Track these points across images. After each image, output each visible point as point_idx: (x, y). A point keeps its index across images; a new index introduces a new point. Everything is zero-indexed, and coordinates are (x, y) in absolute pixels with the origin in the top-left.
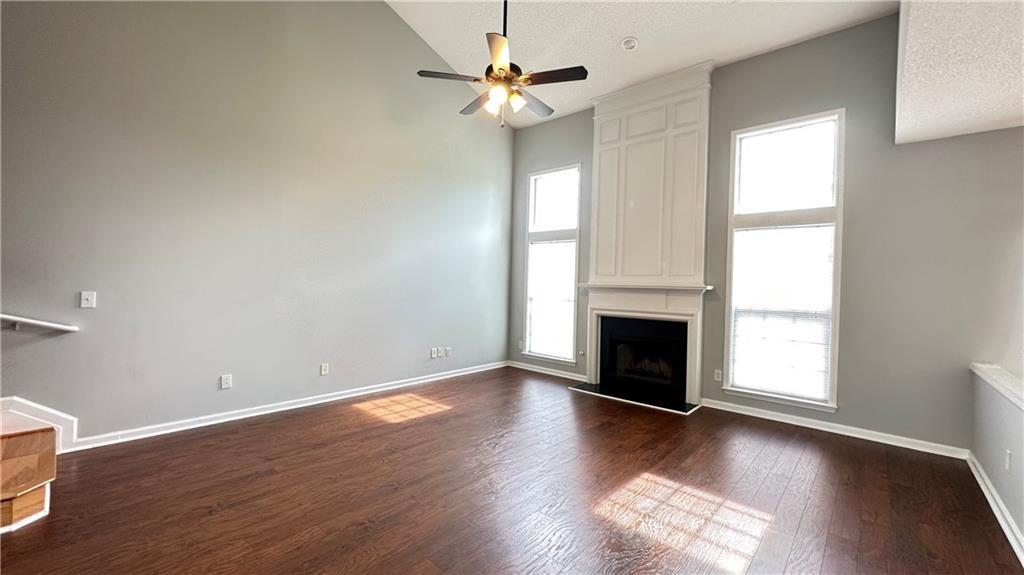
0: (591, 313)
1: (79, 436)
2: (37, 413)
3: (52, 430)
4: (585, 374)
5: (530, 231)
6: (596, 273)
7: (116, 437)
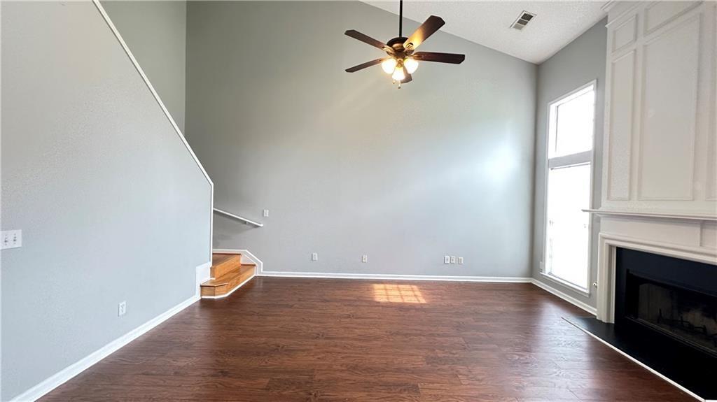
0: (602, 242)
1: (264, 270)
2: (252, 258)
3: (255, 265)
4: (595, 308)
5: (549, 158)
6: (608, 198)
7: (274, 274)
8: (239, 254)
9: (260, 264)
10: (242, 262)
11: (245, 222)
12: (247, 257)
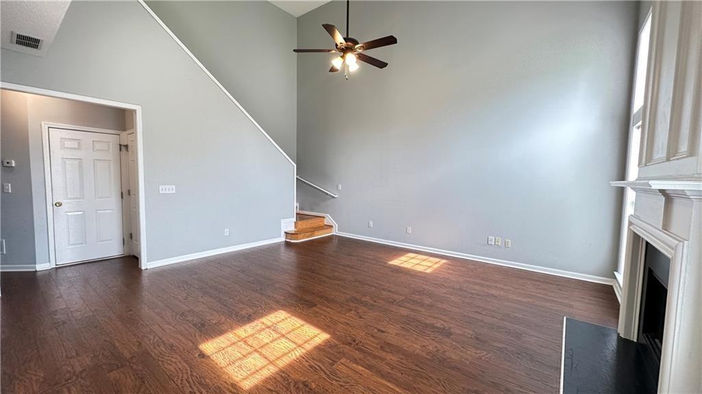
1: (338, 231)
2: (332, 221)
5: (634, 112)
8: (324, 217)
9: (336, 226)
10: (326, 223)
11: (327, 194)
12: (329, 220)
